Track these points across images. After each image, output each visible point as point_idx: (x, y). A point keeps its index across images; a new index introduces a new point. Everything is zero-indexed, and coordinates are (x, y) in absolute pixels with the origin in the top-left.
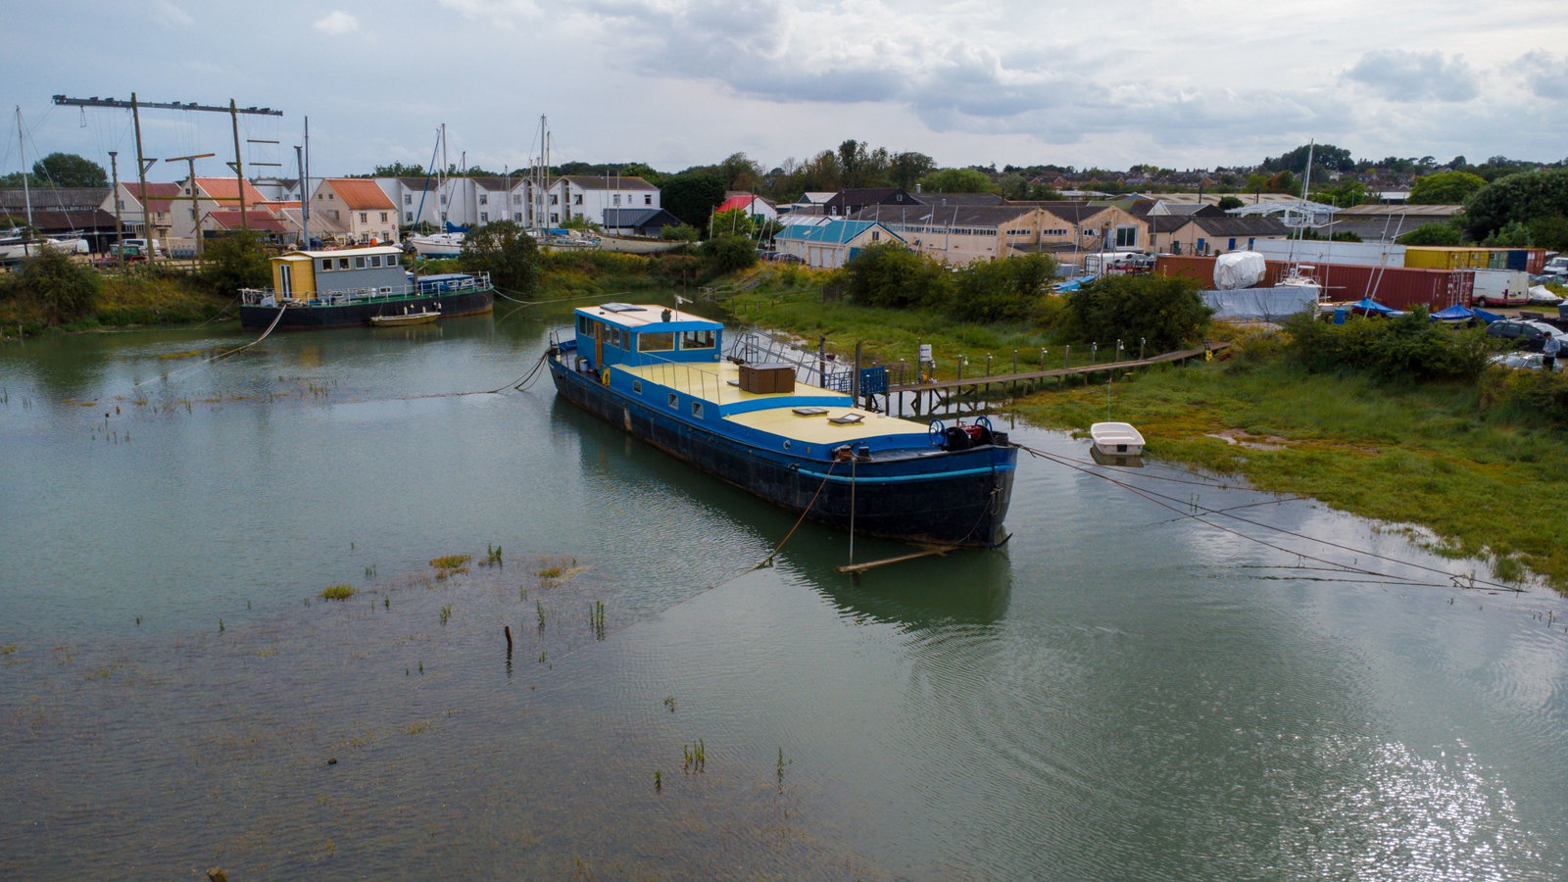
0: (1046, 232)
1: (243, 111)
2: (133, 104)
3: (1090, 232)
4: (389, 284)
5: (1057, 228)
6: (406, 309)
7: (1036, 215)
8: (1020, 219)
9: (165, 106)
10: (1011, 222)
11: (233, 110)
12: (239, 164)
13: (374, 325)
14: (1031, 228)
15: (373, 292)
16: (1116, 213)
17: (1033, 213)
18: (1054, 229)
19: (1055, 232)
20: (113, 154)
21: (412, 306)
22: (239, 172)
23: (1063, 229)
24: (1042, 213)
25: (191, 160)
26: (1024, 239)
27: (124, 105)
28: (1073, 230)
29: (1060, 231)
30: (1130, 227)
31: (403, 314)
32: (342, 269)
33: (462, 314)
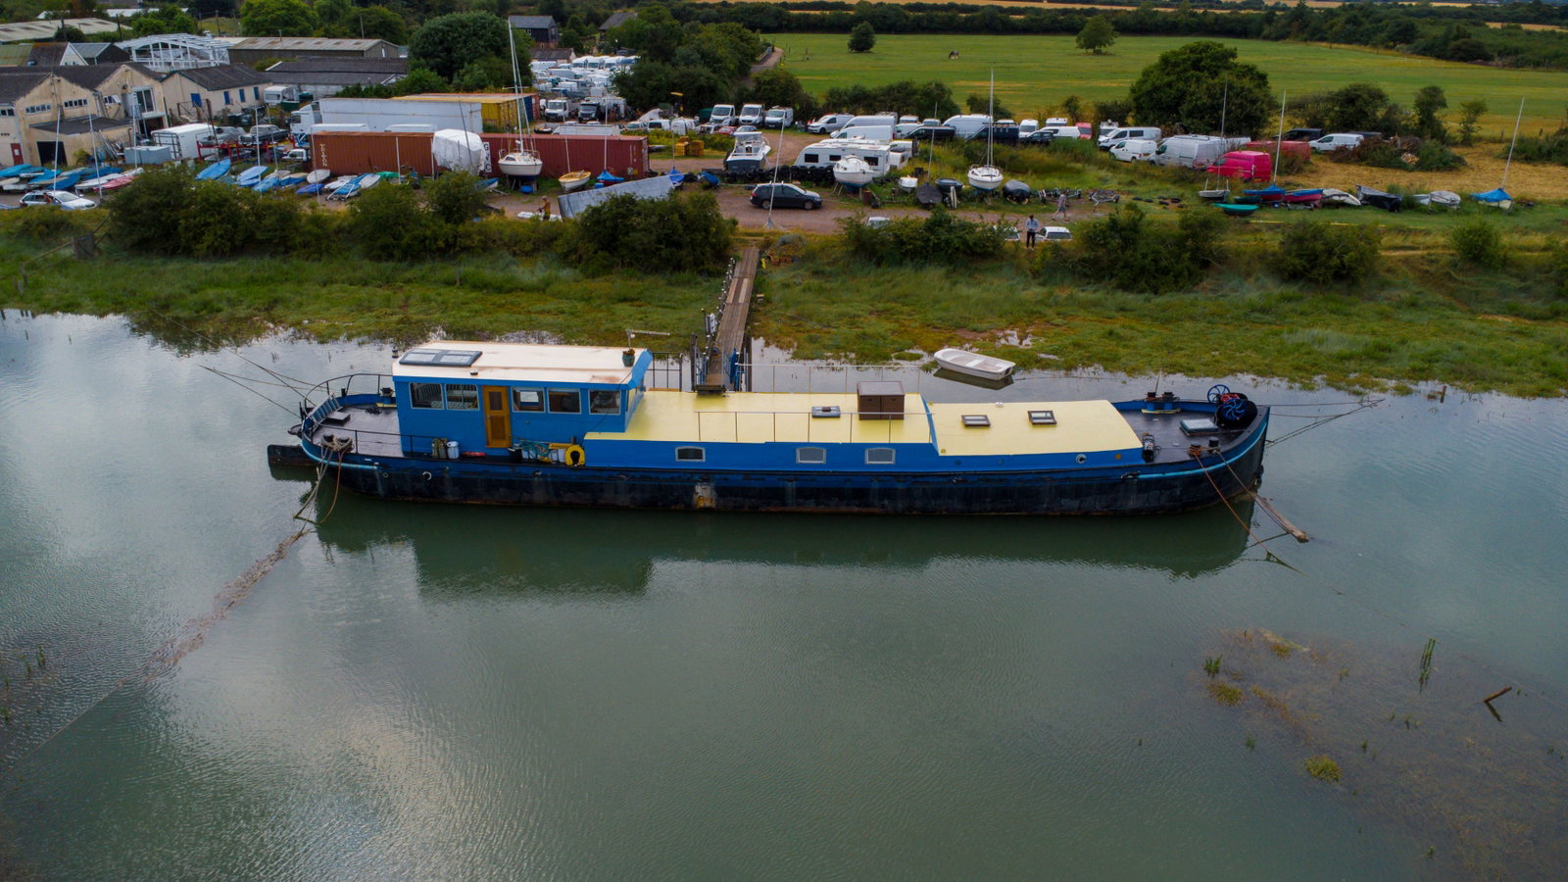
0: (66, 105)
3: (110, 100)
5: (77, 99)
7: (52, 84)
8: (36, 92)
10: (28, 96)
14: (48, 102)
16: (129, 73)
17: (48, 82)
18: (73, 99)
19: (76, 103)
23: (83, 98)
24: (59, 81)
26: (45, 117)
28: (93, 98)
29: (80, 101)
30: (147, 88)
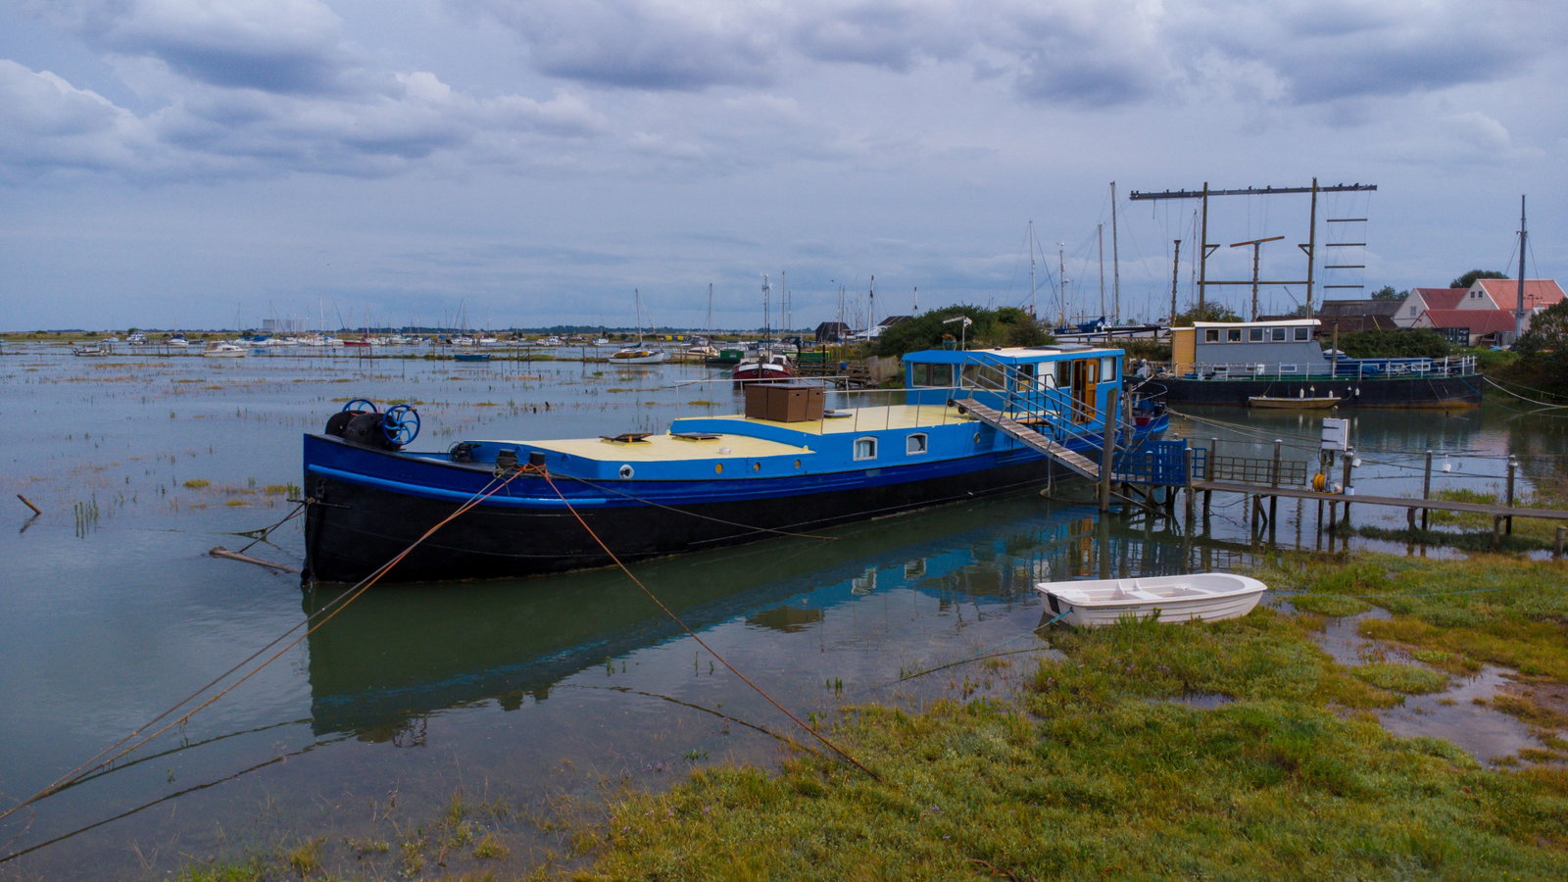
1: (1326, 189)
2: (1204, 194)
4: (1295, 362)
6: (1302, 391)
9: (1240, 192)
11: (1315, 189)
12: (1311, 246)
13: (1250, 405)
15: (1261, 369)
20: (1177, 242)
21: (1312, 389)
22: (1311, 255)
25: (1257, 244)
27: (1196, 195)
31: (1298, 396)
32: (1231, 341)
33: (1393, 405)
